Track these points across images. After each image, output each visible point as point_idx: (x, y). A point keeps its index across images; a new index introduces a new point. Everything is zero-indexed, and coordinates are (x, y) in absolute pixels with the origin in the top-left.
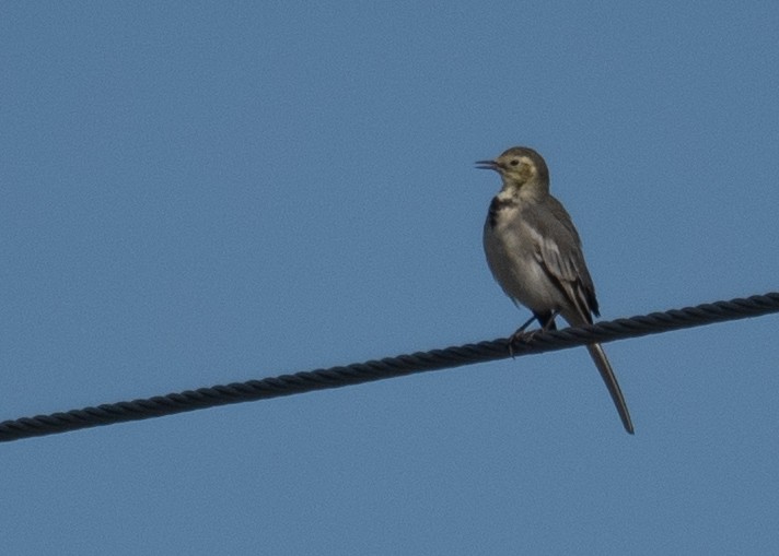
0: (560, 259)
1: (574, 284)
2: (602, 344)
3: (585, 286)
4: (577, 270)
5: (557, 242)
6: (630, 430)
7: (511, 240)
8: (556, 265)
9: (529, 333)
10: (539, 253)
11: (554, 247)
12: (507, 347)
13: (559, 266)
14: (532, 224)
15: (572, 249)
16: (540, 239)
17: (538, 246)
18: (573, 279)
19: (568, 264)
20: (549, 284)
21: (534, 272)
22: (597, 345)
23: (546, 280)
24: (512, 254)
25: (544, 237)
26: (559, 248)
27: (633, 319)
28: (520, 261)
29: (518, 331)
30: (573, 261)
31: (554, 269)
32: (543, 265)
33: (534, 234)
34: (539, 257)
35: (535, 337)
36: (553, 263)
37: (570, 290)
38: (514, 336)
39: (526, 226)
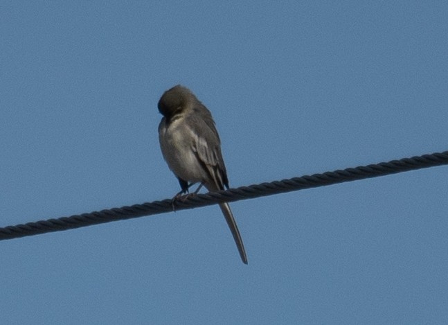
0: (208, 151)
1: (215, 168)
2: (229, 203)
3: (221, 169)
4: (217, 159)
5: (207, 140)
6: (245, 261)
7: (178, 136)
8: (204, 154)
9: (184, 196)
10: (195, 146)
11: (205, 144)
12: (171, 204)
13: (206, 155)
14: (191, 127)
15: (215, 146)
16: (196, 137)
17: (194, 142)
18: (215, 165)
19: (212, 155)
20: (199, 166)
21: (190, 159)
22: (226, 204)
23: (197, 164)
24: (177, 145)
25: (199, 136)
26: (208, 144)
27: (251, 186)
28: (182, 150)
29: (178, 195)
30: (215, 153)
31: (203, 158)
32: (196, 154)
33: (193, 134)
34: (194, 149)
35: (188, 198)
36: (202, 153)
37: (212, 172)
38: (176, 199)
39: (187, 128)
